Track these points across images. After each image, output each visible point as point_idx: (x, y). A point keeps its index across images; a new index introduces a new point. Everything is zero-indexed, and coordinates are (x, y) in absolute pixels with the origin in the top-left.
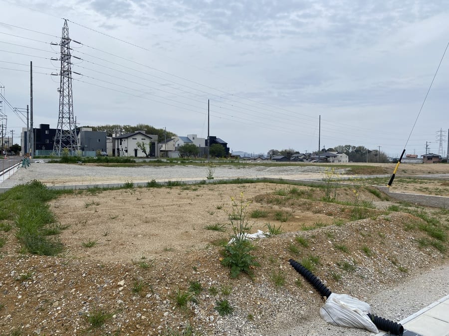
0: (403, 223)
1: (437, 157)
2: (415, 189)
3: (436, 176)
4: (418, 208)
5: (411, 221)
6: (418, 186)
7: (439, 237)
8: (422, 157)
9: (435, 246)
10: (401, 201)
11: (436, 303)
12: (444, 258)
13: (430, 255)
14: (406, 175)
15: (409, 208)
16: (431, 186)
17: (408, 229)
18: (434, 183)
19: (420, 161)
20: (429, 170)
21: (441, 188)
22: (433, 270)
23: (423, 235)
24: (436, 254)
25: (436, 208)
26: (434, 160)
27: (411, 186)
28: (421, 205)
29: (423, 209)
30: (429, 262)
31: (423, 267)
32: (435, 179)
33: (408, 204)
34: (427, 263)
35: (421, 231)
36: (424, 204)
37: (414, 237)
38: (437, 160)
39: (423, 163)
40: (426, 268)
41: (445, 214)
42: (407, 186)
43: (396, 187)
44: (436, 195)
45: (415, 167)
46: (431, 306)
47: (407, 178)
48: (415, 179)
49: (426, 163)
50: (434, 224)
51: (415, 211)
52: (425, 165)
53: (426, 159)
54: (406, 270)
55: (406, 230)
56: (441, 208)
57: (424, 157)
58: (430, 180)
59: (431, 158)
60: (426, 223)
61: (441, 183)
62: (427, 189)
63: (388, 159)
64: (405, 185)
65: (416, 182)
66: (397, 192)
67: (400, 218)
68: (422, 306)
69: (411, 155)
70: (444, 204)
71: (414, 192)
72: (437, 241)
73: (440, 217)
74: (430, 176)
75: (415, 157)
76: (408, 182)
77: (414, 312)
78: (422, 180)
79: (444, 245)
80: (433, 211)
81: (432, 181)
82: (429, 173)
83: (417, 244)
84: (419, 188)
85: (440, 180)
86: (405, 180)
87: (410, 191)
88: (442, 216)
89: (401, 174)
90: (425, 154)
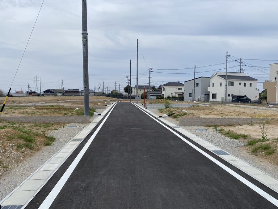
0: (6, 136)
1: (35, 93)
2: (20, 113)
3: (34, 104)
4: (20, 124)
5: (13, 134)
6: (22, 111)
7: (30, 141)
8: (26, 93)
9: (27, 146)
10: (10, 121)
11: (25, 181)
12: (32, 153)
13: (24, 153)
14: (15, 104)
15: (15, 125)
16: (29, 110)
17: (11, 139)
18: (31, 108)
19: (25, 95)
20: (29, 101)
21: (35, 111)
22: (25, 161)
23: (21, 141)
24: (28, 151)
25: (31, 123)
26: (33, 94)
27: (17, 111)
28: (23, 123)
29: (23, 125)
30: (23, 157)
31: (19, 161)
32: (32, 106)
33: (13, 123)
34: (22, 158)
35: (19, 139)
36: (24, 122)
37: (14, 143)
38: (34, 94)
39: (27, 96)
40: (21, 161)
41: (36, 126)
42: (14, 112)
43: (7, 112)
44: (32, 115)
45: (20, 99)
46: (21, 184)
47: (15, 106)
48: (20, 107)
49: (28, 96)
50: (27, 134)
51: (18, 127)
52: (27, 98)
53: (28, 94)
54: (8, 166)
55: (9, 141)
56: (34, 123)
57: (27, 93)
58: (29, 106)
59: (31, 93)
60: (22, 133)
61: (35, 108)
62: (26, 112)
63: (4, 94)
64: (13, 110)
65: (20, 109)
66: (7, 116)
67: (5, 133)
68: (16, 186)
69: (19, 92)
70: (35, 120)
71: (19, 115)
72: (28, 143)
73: (33, 129)
74: (29, 104)
75: (22, 93)
76: (15, 109)
77: (10, 192)
78: (24, 107)
79: (32, 144)
80: (29, 125)
81: (30, 107)
82: (30, 102)
83: (16, 148)
84: (22, 112)
85: (35, 106)
86: (14, 108)
87: (17, 114)
88: (34, 127)
89: (12, 104)
90: (28, 91)
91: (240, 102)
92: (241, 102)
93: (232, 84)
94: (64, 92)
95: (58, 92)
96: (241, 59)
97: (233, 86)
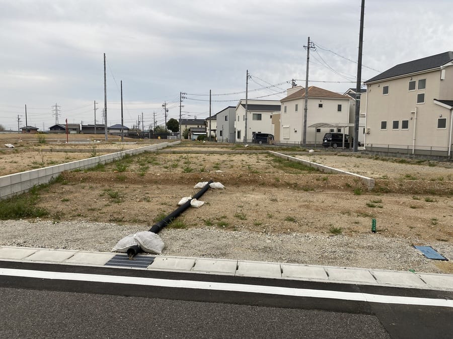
1: (35, 129)
26: (31, 132)
53: (25, 131)
59: (29, 130)
91: (260, 142)
92: (262, 143)
93: (259, 117)
94: (81, 129)
95: (70, 128)
96: (293, 80)
97: (261, 119)
